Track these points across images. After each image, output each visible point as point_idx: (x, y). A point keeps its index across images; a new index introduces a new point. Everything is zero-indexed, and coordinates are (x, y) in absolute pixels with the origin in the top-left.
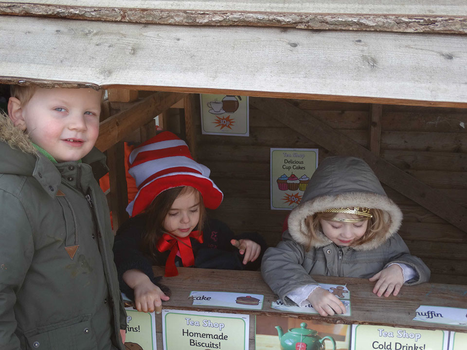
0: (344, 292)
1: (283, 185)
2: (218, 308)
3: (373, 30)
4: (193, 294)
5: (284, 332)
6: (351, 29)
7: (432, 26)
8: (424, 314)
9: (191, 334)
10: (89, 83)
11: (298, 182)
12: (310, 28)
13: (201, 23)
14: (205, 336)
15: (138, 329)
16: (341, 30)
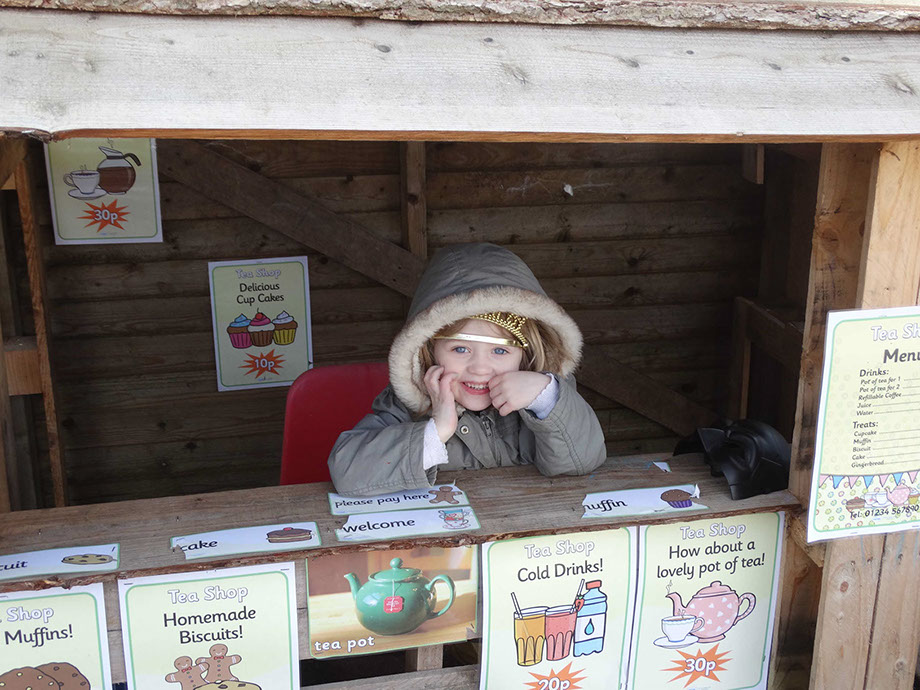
0: (454, 494)
1: (241, 336)
2: (238, 557)
3: (507, 20)
4: (176, 542)
5: (360, 582)
6: (472, 19)
7: (598, 14)
8: (596, 506)
9: (182, 621)
10: (28, 129)
11: (271, 327)
12: (404, 19)
13: (207, 11)
14: (211, 619)
15: (68, 633)
16: (456, 22)
